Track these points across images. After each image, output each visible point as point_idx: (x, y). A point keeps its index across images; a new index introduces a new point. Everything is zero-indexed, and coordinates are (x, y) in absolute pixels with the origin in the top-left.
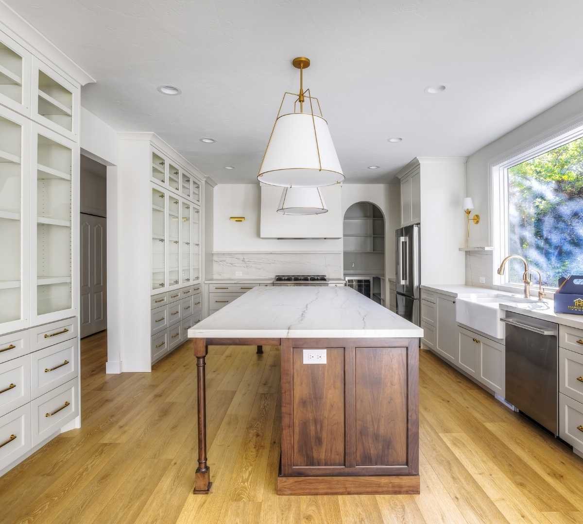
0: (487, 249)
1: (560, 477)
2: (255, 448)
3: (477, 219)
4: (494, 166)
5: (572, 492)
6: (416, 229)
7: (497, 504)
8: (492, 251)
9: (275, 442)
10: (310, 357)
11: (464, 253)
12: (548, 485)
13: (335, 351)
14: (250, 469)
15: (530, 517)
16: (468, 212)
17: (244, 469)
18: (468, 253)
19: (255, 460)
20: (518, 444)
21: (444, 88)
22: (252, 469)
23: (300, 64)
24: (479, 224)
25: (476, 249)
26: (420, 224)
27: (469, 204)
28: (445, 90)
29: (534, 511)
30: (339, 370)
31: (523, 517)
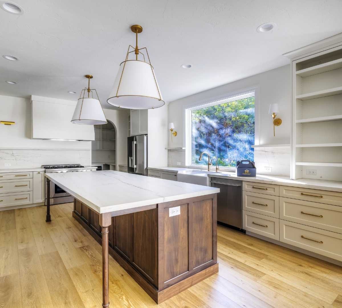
0: (183, 148)
1: (252, 245)
2: (113, 283)
3: (176, 134)
4: (186, 109)
5: (260, 249)
6: (145, 137)
7: (246, 263)
8: (185, 149)
9: (122, 275)
10: (173, 212)
11: (167, 151)
12: (252, 249)
13: (184, 206)
14: (124, 297)
15: (260, 264)
16: (172, 130)
17: (120, 299)
18: (169, 150)
19: (121, 291)
20: (228, 236)
21: (190, 66)
22: (125, 297)
23: (136, 29)
24: (177, 136)
25: (178, 149)
26: (147, 134)
27: (172, 126)
28: (190, 68)
29: (258, 261)
30: (186, 217)
31: (258, 265)
